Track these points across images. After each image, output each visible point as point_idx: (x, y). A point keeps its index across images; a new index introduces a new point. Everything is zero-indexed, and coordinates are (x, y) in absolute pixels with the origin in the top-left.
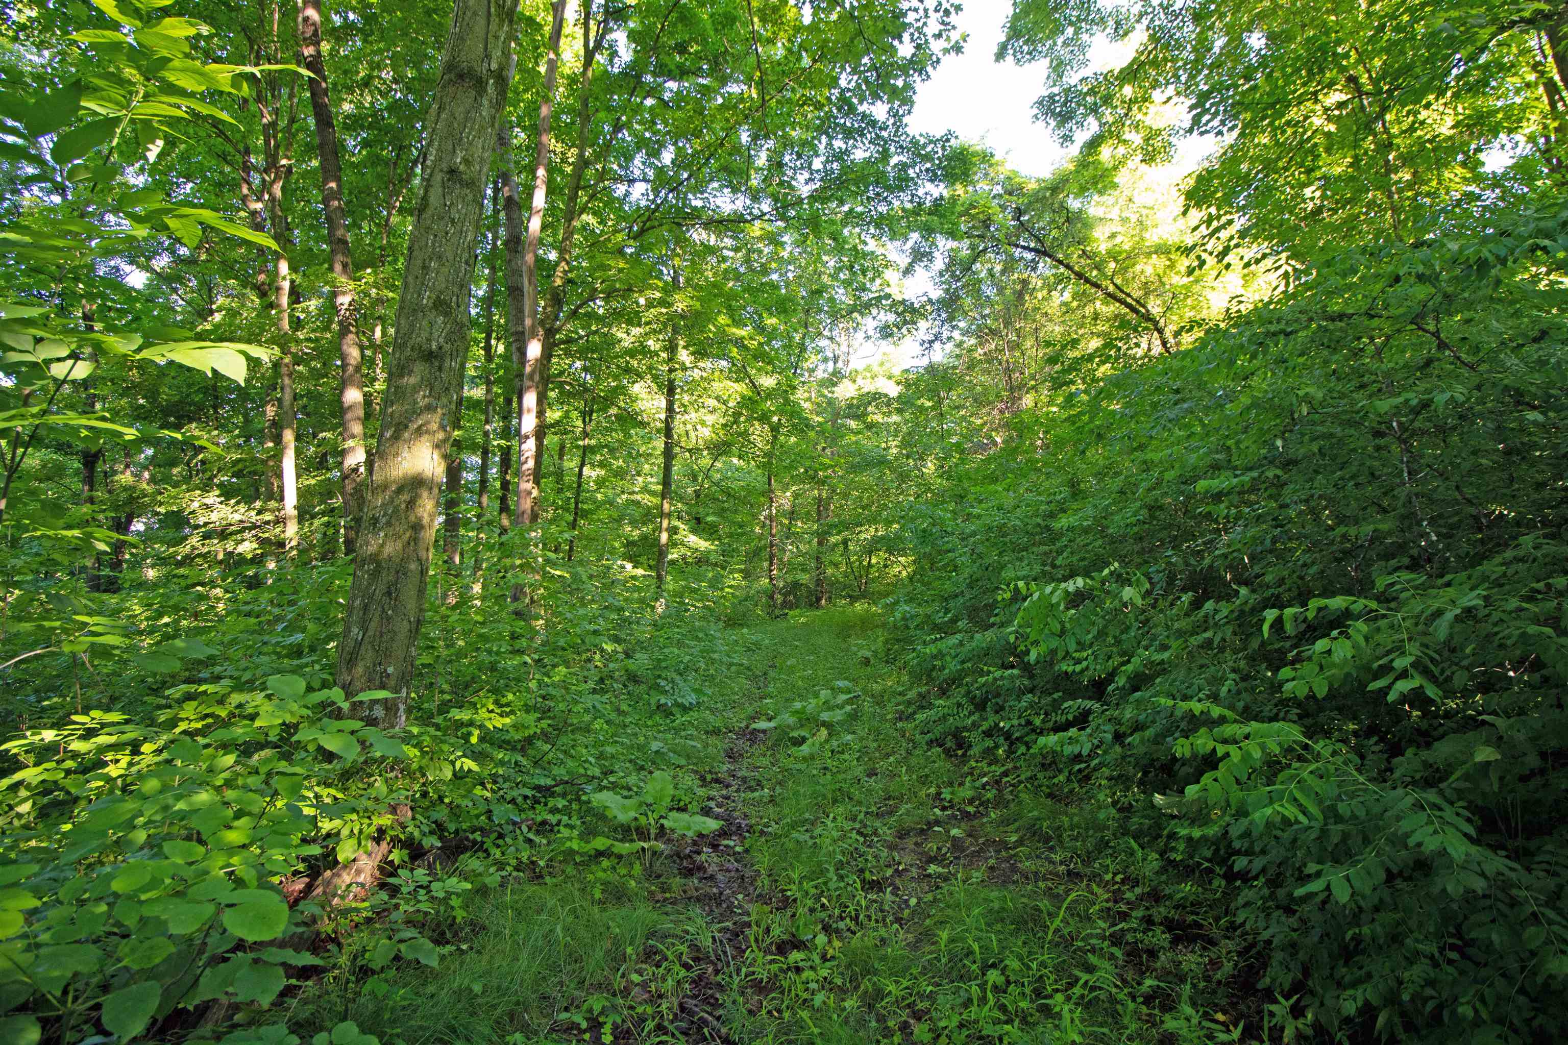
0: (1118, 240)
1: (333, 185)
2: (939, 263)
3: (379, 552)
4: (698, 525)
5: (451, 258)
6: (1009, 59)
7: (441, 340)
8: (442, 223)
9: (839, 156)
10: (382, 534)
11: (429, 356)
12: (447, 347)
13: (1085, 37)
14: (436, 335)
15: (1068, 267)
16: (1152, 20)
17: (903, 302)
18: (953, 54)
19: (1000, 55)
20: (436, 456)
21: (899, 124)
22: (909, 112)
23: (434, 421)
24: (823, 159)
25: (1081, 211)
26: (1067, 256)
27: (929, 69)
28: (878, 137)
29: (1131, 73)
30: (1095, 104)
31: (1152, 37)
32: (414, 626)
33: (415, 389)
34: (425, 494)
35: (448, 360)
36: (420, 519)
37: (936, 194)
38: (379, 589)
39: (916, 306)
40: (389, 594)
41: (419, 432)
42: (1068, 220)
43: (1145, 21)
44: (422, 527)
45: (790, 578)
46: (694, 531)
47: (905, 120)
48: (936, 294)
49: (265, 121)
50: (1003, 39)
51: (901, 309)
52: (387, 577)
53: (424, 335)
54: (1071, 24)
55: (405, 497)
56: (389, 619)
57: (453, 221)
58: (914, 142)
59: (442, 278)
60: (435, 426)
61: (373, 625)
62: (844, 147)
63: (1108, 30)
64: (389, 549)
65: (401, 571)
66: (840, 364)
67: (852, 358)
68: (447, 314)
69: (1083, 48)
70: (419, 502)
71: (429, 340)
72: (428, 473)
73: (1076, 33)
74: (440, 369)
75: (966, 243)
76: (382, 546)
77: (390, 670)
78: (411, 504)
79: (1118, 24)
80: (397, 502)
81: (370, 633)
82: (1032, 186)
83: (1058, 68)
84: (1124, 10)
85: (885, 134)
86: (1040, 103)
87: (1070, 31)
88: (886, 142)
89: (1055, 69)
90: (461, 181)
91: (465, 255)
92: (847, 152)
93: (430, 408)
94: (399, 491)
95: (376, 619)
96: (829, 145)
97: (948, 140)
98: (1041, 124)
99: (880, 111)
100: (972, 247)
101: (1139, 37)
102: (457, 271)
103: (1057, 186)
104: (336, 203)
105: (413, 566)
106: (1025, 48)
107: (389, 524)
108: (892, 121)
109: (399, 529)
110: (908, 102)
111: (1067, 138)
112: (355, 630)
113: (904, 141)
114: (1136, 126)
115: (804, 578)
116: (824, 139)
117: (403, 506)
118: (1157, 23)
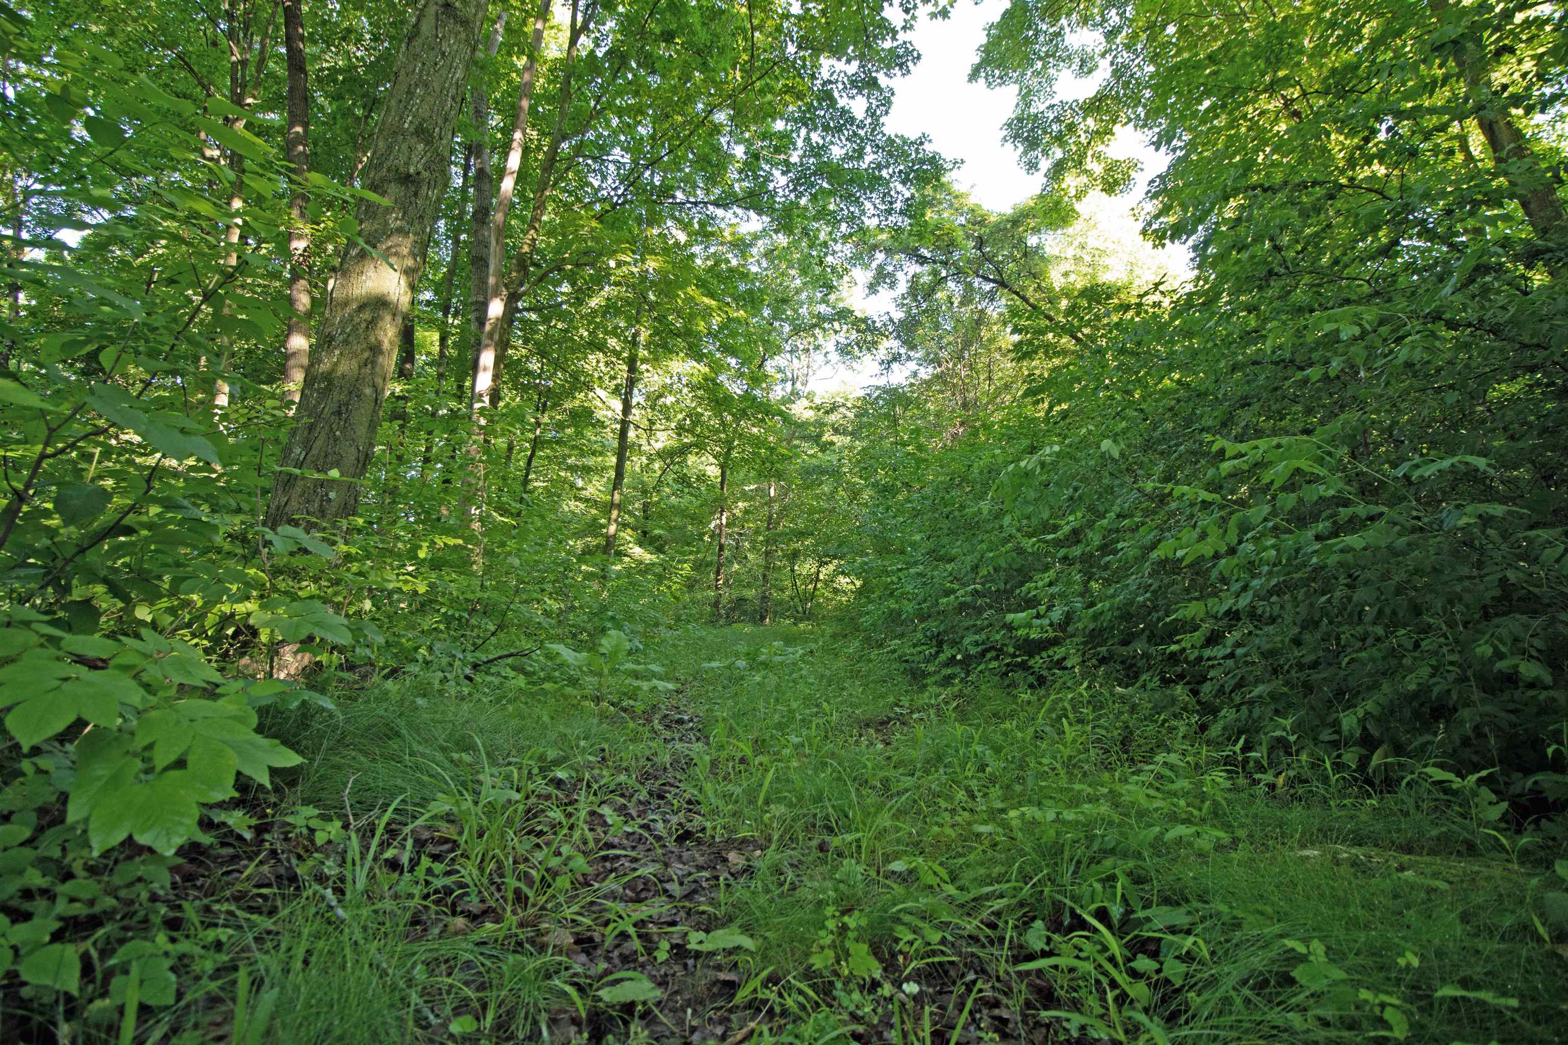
0: (1072, 278)
1: (299, 129)
2: (902, 287)
3: (333, 370)
4: (646, 539)
5: (438, 89)
6: (982, 81)
7: (420, 166)
8: (432, 54)
9: (816, 151)
10: (337, 352)
11: (407, 180)
12: (426, 174)
13: (1052, 71)
14: (415, 160)
15: (1025, 299)
16: (1115, 57)
17: (864, 320)
18: (940, 19)
19: (974, 75)
20: (403, 282)
21: (876, 124)
22: (887, 113)
23: (405, 245)
24: (800, 152)
25: (1038, 247)
26: (1024, 288)
27: (910, 64)
28: (855, 134)
29: (1094, 106)
30: (1060, 131)
31: (1114, 72)
32: (362, 458)
33: (388, 211)
34: (388, 318)
35: (425, 188)
36: (380, 343)
37: (907, 195)
38: (328, 408)
39: (878, 325)
40: (339, 413)
41: (387, 255)
42: (1025, 255)
43: (1109, 58)
44: (381, 352)
45: (735, 594)
46: (640, 544)
47: (882, 120)
48: (898, 315)
49: (234, 59)
50: (977, 60)
51: (863, 326)
52: (338, 396)
53: (403, 159)
54: (1040, 58)
55: (366, 315)
56: (336, 439)
57: (443, 54)
58: (890, 141)
59: (426, 107)
60: (405, 251)
61: (319, 443)
62: (821, 142)
63: (1074, 67)
64: (343, 368)
65: (354, 390)
66: (798, 385)
67: (811, 379)
68: (429, 142)
69: (1050, 80)
70: (380, 324)
71: (407, 164)
72: (393, 298)
73: (1044, 66)
74: (416, 194)
75: (927, 268)
76: (336, 364)
77: (332, 495)
78: (372, 323)
79: (1083, 62)
80: (357, 320)
81: (314, 451)
82: (993, 219)
83: (1026, 97)
84: (1089, 50)
85: (862, 133)
86: (1009, 125)
87: (1039, 64)
88: (862, 140)
89: (1024, 98)
90: (455, 17)
91: (453, 91)
92: (823, 147)
93: (400, 231)
94: (362, 307)
95: (323, 437)
96: (807, 139)
97: (922, 143)
98: (1009, 146)
99: (858, 106)
100: (935, 273)
101: (1103, 73)
102: (443, 103)
103: (1016, 221)
104: (301, 148)
105: (368, 391)
106: (997, 72)
107: (346, 342)
108: (869, 120)
109: (357, 348)
110: (887, 103)
111: (1032, 166)
112: (297, 450)
113: (880, 140)
114: (1097, 157)
115: (750, 593)
116: (803, 131)
117: (363, 325)
118: (1120, 60)
